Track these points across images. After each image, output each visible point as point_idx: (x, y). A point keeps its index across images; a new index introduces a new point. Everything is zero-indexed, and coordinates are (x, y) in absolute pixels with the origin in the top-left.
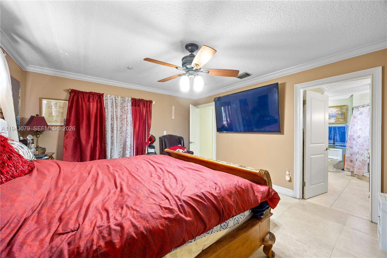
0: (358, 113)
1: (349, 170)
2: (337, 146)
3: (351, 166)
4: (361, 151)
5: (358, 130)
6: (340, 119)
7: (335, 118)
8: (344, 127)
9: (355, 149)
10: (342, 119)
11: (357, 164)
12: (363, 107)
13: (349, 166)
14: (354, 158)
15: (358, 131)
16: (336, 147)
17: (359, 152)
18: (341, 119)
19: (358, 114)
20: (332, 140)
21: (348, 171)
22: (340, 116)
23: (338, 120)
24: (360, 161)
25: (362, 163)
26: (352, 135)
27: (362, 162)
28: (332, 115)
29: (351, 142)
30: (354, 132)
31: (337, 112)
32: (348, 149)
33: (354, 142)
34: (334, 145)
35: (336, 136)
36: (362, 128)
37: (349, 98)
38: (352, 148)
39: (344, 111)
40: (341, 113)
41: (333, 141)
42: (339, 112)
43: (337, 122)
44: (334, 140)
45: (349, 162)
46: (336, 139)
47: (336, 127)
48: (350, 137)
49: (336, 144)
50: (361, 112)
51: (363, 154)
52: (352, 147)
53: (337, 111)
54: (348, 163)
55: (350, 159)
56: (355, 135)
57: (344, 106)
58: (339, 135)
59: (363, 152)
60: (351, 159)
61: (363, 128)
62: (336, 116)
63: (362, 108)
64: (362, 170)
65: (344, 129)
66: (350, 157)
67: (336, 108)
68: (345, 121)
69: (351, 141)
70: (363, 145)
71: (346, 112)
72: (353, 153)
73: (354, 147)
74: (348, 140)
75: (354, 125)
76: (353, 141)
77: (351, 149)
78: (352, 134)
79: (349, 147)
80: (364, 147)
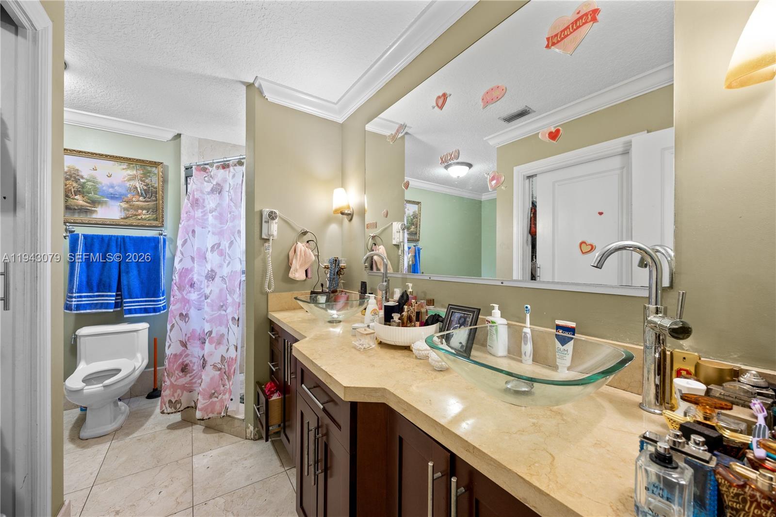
0: (208, 187)
1: (178, 406)
2: (130, 311)
3: (183, 388)
4: (219, 328)
5: (209, 249)
6: (140, 211)
7: (124, 205)
9: (199, 323)
10: (148, 210)
11: (208, 376)
12: (224, 168)
13: (179, 391)
14: (193, 356)
15: (209, 255)
16: (125, 316)
17: (211, 332)
18: (144, 212)
19: (209, 189)
20: (110, 292)
21: (174, 411)
22: (141, 198)
23: (132, 212)
24: (214, 366)
25: (220, 369)
26: (187, 270)
27: (219, 366)
28: (111, 190)
29: (183, 297)
30: (193, 259)
31: (132, 183)
32: (173, 326)
33: (193, 296)
34: (119, 309)
35: (128, 273)
36: (219, 244)
37: (170, 140)
38: (187, 319)
39: (154, 181)
40: (145, 188)
41: (117, 295)
42: (139, 185)
43: (129, 222)
44: (119, 289)
45: (178, 373)
46: (129, 285)
47: (127, 240)
48: (180, 277)
49: (126, 307)
50: (218, 184)
51: (222, 336)
52: (187, 315)
53: (130, 180)
54: (173, 380)
55: (181, 360)
56: (196, 270)
57: (156, 164)
58: (139, 272)
59: (223, 330)
60: (185, 359)
61: (225, 244)
62: (126, 195)
63: (221, 171)
64: (220, 397)
65: (156, 248)
66: (181, 355)
67: (125, 167)
68: (156, 219)
69: (184, 293)
70: (222, 306)
71: (160, 188)
72: (189, 335)
73: (193, 313)
74: (176, 288)
75: (193, 231)
76: (190, 292)
77: (182, 324)
78: (188, 264)
79: (178, 318)
80: (226, 312)
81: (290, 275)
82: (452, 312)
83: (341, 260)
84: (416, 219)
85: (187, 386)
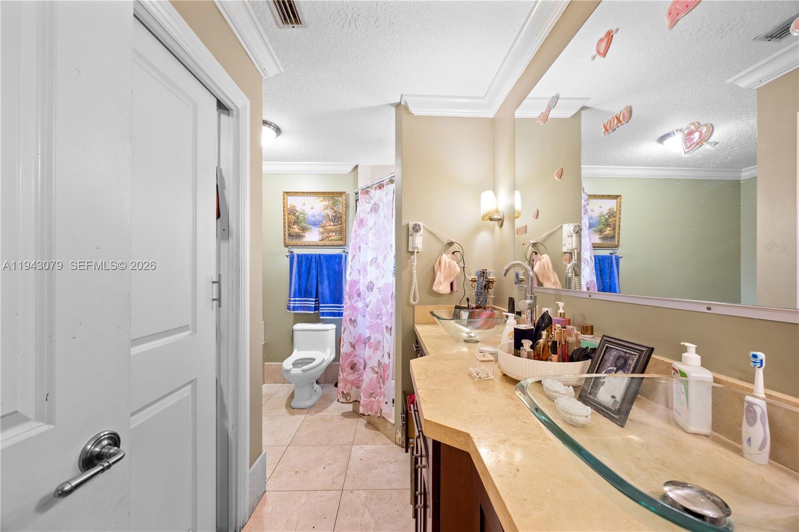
0: (368, 207)
1: (348, 398)
2: (323, 314)
3: (352, 383)
4: (376, 334)
5: (369, 263)
6: (331, 234)
7: (321, 230)
8: (339, 257)
9: (364, 328)
10: (336, 232)
11: (368, 377)
12: (380, 188)
13: (349, 385)
14: (359, 357)
15: (369, 269)
16: (321, 318)
17: (369, 338)
18: (334, 234)
19: (369, 210)
20: (311, 298)
21: (345, 401)
22: (332, 223)
23: (326, 235)
24: (373, 369)
25: (377, 373)
26: (355, 281)
27: (377, 370)
28: (313, 219)
29: (352, 304)
30: (359, 271)
31: (326, 211)
32: (345, 329)
33: (360, 305)
34: (317, 312)
35: (322, 283)
36: (376, 259)
37: (351, 172)
38: (355, 324)
39: (340, 208)
40: (334, 214)
41: (316, 301)
42: (330, 213)
43: (324, 243)
44: (317, 296)
45: (348, 369)
46: (322, 293)
47: (322, 257)
48: (350, 287)
49: (322, 310)
50: (375, 204)
51: (379, 342)
52: (355, 321)
53: (325, 209)
54: (345, 374)
55: (350, 359)
56: (361, 282)
57: (340, 194)
58: (329, 282)
59: (379, 337)
60: (354, 359)
61: (380, 258)
62: (322, 222)
63: (378, 191)
64: (377, 398)
65: (340, 262)
66: (350, 355)
67: (322, 199)
68: (341, 240)
69: (353, 301)
70: (379, 315)
71: (344, 213)
72: (356, 338)
73: (360, 319)
74: (347, 297)
75: (360, 248)
76: (357, 301)
77: (351, 327)
78: (355, 276)
79: (348, 322)
80: (381, 320)
81: (434, 288)
82: (607, 347)
83: (490, 273)
84: (614, 219)
85: (356, 382)
